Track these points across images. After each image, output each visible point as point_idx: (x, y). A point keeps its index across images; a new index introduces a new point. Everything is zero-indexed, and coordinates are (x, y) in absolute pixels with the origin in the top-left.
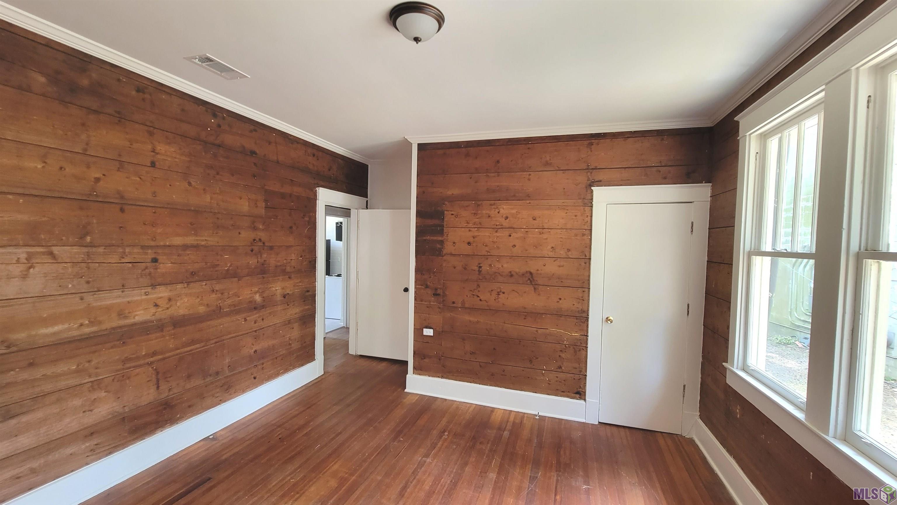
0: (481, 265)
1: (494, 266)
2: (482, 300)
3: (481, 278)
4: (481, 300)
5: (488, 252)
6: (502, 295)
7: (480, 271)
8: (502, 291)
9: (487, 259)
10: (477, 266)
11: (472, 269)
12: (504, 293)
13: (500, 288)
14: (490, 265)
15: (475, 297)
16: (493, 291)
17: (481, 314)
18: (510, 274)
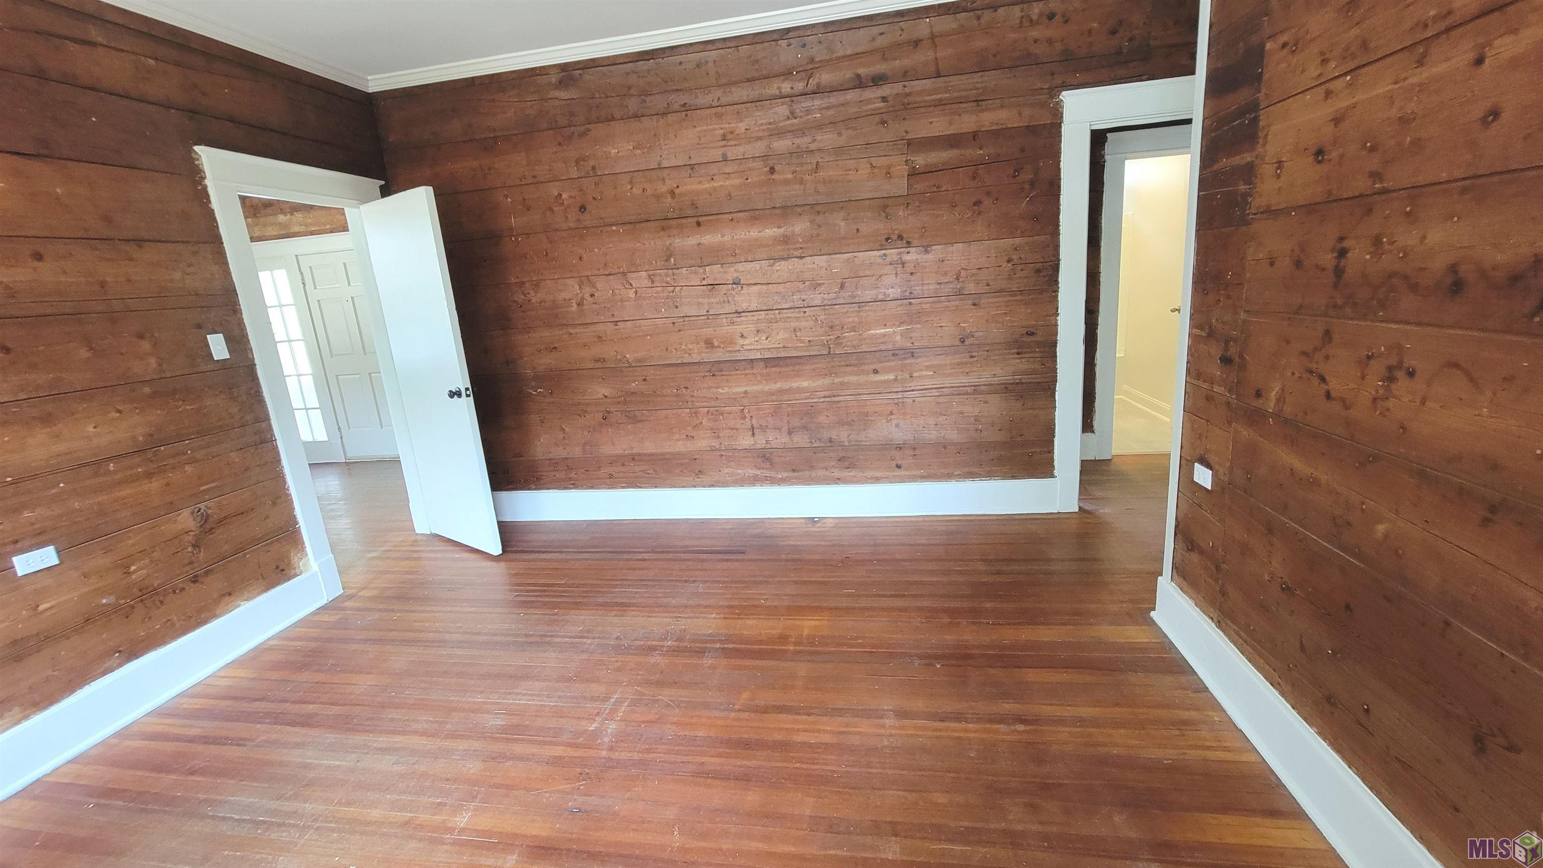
0: (1345, 244)
1: (1391, 243)
2: (1333, 394)
3: (1340, 302)
4: (1328, 396)
5: (1376, 176)
6: (1402, 384)
7: (1339, 272)
8: (1410, 362)
9: (1369, 211)
10: (1333, 250)
11: (1317, 266)
12: (1411, 374)
13: (1400, 348)
14: (1377, 241)
15: (1315, 381)
16: (1372, 362)
17: (1323, 454)
18: (1449, 280)
